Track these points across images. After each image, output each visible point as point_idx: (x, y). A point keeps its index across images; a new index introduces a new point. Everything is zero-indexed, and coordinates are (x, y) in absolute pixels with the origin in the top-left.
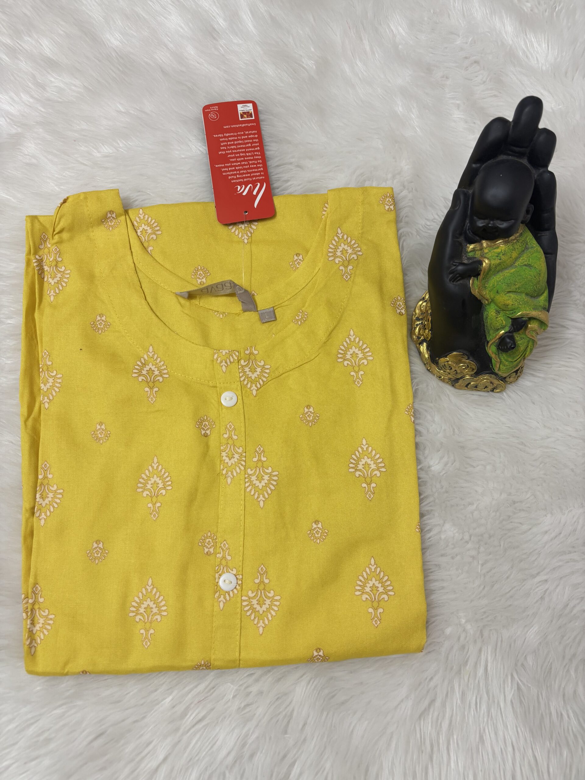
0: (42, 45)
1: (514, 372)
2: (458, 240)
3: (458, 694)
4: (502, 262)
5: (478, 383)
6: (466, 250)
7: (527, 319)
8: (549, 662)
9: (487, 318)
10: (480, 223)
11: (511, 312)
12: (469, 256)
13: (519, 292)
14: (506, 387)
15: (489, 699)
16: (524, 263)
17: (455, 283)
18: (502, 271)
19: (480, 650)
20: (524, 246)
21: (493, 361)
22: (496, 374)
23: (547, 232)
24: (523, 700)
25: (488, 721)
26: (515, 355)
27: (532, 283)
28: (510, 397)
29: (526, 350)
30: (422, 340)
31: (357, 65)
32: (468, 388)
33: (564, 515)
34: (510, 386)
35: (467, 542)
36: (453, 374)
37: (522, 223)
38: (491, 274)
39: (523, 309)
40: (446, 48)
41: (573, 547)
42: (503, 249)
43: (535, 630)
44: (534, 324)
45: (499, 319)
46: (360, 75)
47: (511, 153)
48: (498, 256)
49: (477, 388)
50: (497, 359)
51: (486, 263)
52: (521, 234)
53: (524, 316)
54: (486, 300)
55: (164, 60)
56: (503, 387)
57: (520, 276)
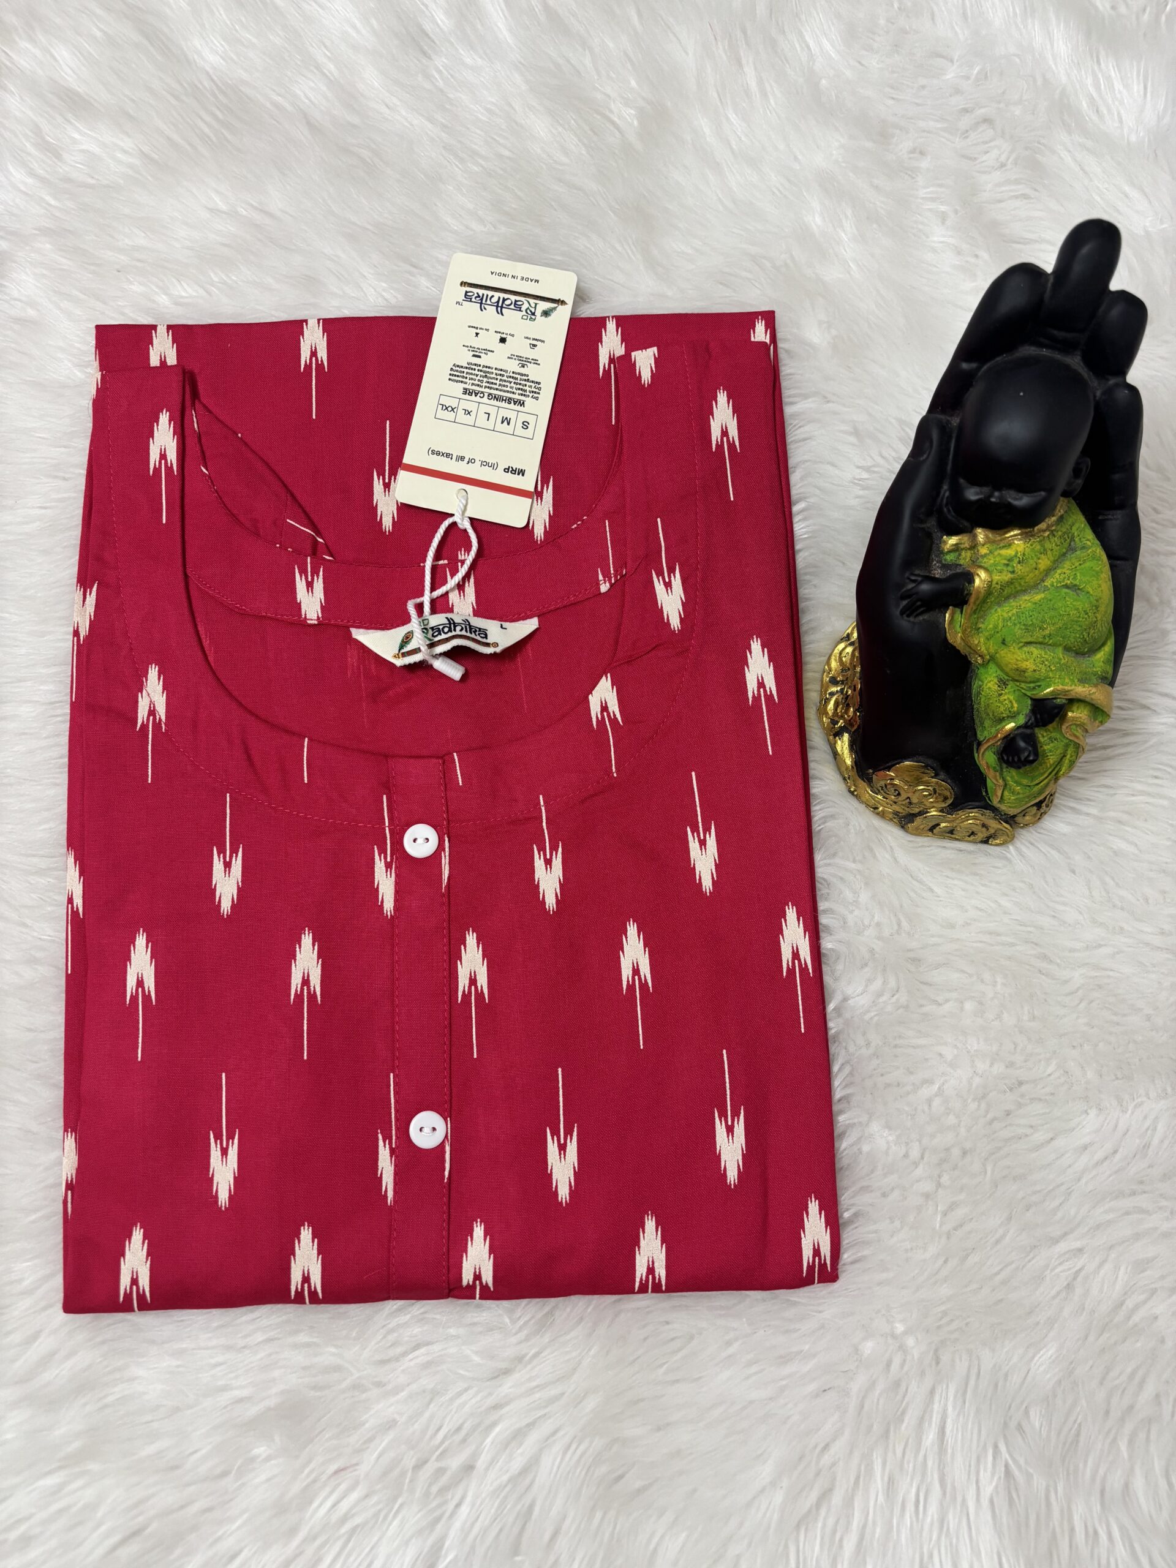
0: (55, 59)
1: (1033, 805)
2: (923, 526)
3: (879, 1482)
4: (1017, 579)
5: (955, 824)
6: (939, 547)
7: (1064, 701)
8: (1075, 1422)
9: (979, 693)
10: (972, 494)
11: (1032, 685)
12: (945, 560)
13: (1050, 645)
14: (1016, 835)
15: (944, 1494)
16: (1063, 581)
17: (912, 619)
18: (1015, 597)
19: (932, 1392)
20: (1066, 545)
21: (989, 783)
22: (994, 809)
23: (1119, 512)
24: (1017, 1500)
25: (939, 1538)
26: (1037, 773)
27: (1080, 626)
28: (1023, 856)
29: (1060, 762)
30: (840, 727)
31: (728, 119)
32: (935, 834)
33: (1126, 1112)
34: (1024, 832)
35: (916, 1164)
36: (903, 805)
37: (1065, 494)
38: (991, 602)
39: (1056, 681)
40: (923, 87)
41: (1142, 1182)
42: (1021, 549)
43: (1050, 1353)
44: (1080, 711)
45: (1006, 697)
46: (733, 143)
47: (1047, 342)
48: (1007, 565)
49: (952, 834)
50: (997, 780)
51: (981, 579)
52: (1062, 517)
53: (1059, 695)
54: (980, 656)
55: (313, 98)
56: (1008, 836)
57: (1056, 609)
